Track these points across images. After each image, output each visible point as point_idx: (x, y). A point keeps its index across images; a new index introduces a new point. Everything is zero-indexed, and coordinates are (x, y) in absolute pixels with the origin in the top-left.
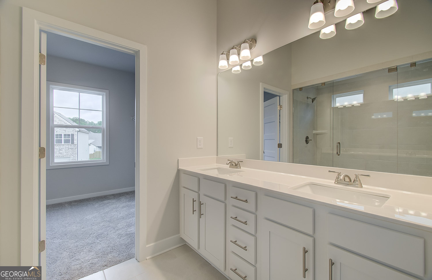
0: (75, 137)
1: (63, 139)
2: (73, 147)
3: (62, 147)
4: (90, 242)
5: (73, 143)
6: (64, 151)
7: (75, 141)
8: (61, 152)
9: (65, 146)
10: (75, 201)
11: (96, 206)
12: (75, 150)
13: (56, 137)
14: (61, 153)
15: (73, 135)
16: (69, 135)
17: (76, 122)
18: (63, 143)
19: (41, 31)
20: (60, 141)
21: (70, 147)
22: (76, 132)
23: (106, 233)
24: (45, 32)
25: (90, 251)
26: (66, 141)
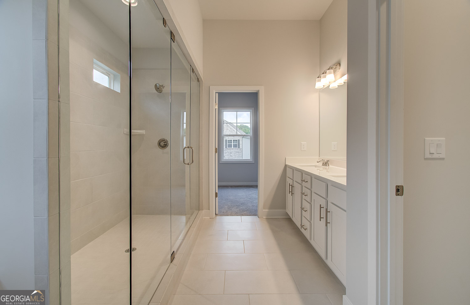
0: (241, 143)
1: (232, 144)
2: (239, 151)
3: (232, 150)
4: (238, 205)
5: (239, 147)
6: (233, 154)
7: (240, 146)
8: (231, 154)
9: (234, 149)
10: (234, 186)
11: (245, 190)
12: (240, 153)
13: (229, 143)
14: (231, 156)
15: (239, 140)
16: (236, 140)
17: (242, 129)
18: (232, 148)
19: (216, 93)
20: (230, 146)
21: (237, 151)
22: (241, 138)
23: (246, 203)
24: (217, 93)
25: (236, 208)
26: (235, 146)
